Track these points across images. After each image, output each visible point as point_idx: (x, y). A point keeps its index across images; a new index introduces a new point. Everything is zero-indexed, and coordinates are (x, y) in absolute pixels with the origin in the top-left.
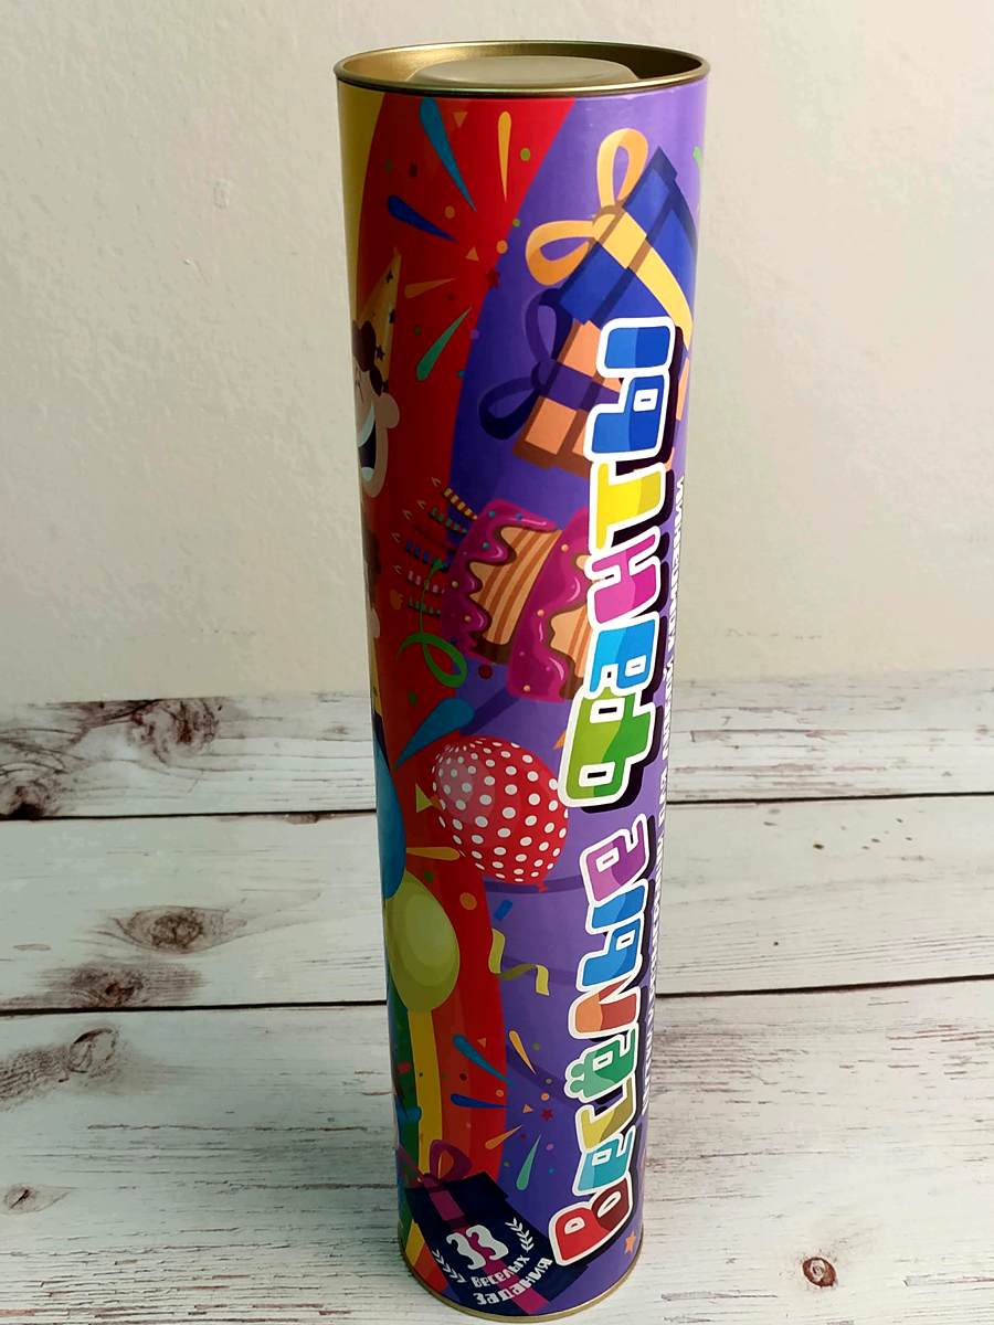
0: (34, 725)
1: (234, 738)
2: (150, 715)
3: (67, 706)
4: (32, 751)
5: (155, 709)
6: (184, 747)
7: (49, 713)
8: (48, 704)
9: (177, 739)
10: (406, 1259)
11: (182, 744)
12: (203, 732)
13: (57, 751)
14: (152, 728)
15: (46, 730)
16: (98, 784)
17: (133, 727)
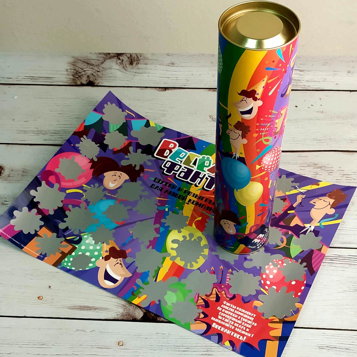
0: (92, 58)
1: (144, 64)
2: (122, 57)
3: (100, 54)
4: (91, 65)
5: (123, 55)
6: (131, 66)
7: (96, 55)
8: (95, 53)
9: (129, 64)
11: (130, 65)
12: (136, 62)
13: (98, 66)
14: (122, 61)
15: (95, 60)
16: (109, 76)
17: (117, 60)
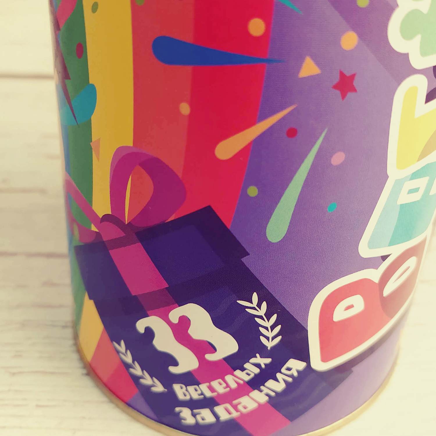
10: (79, 351)
